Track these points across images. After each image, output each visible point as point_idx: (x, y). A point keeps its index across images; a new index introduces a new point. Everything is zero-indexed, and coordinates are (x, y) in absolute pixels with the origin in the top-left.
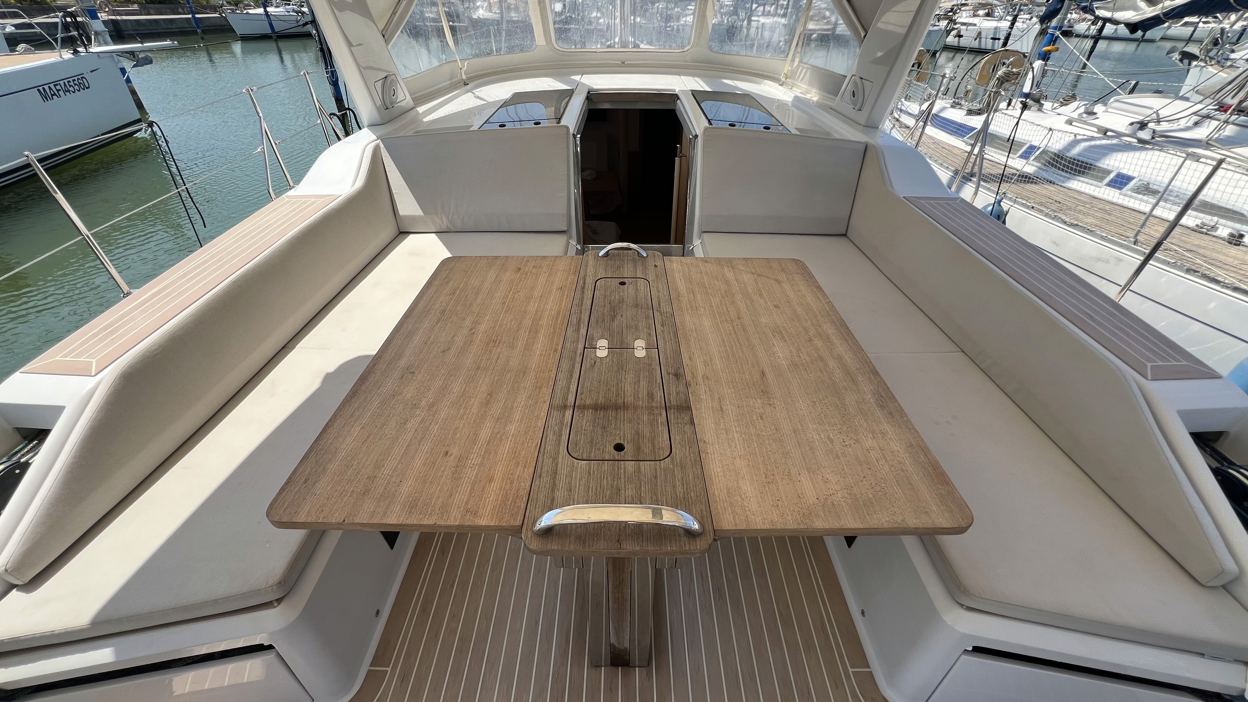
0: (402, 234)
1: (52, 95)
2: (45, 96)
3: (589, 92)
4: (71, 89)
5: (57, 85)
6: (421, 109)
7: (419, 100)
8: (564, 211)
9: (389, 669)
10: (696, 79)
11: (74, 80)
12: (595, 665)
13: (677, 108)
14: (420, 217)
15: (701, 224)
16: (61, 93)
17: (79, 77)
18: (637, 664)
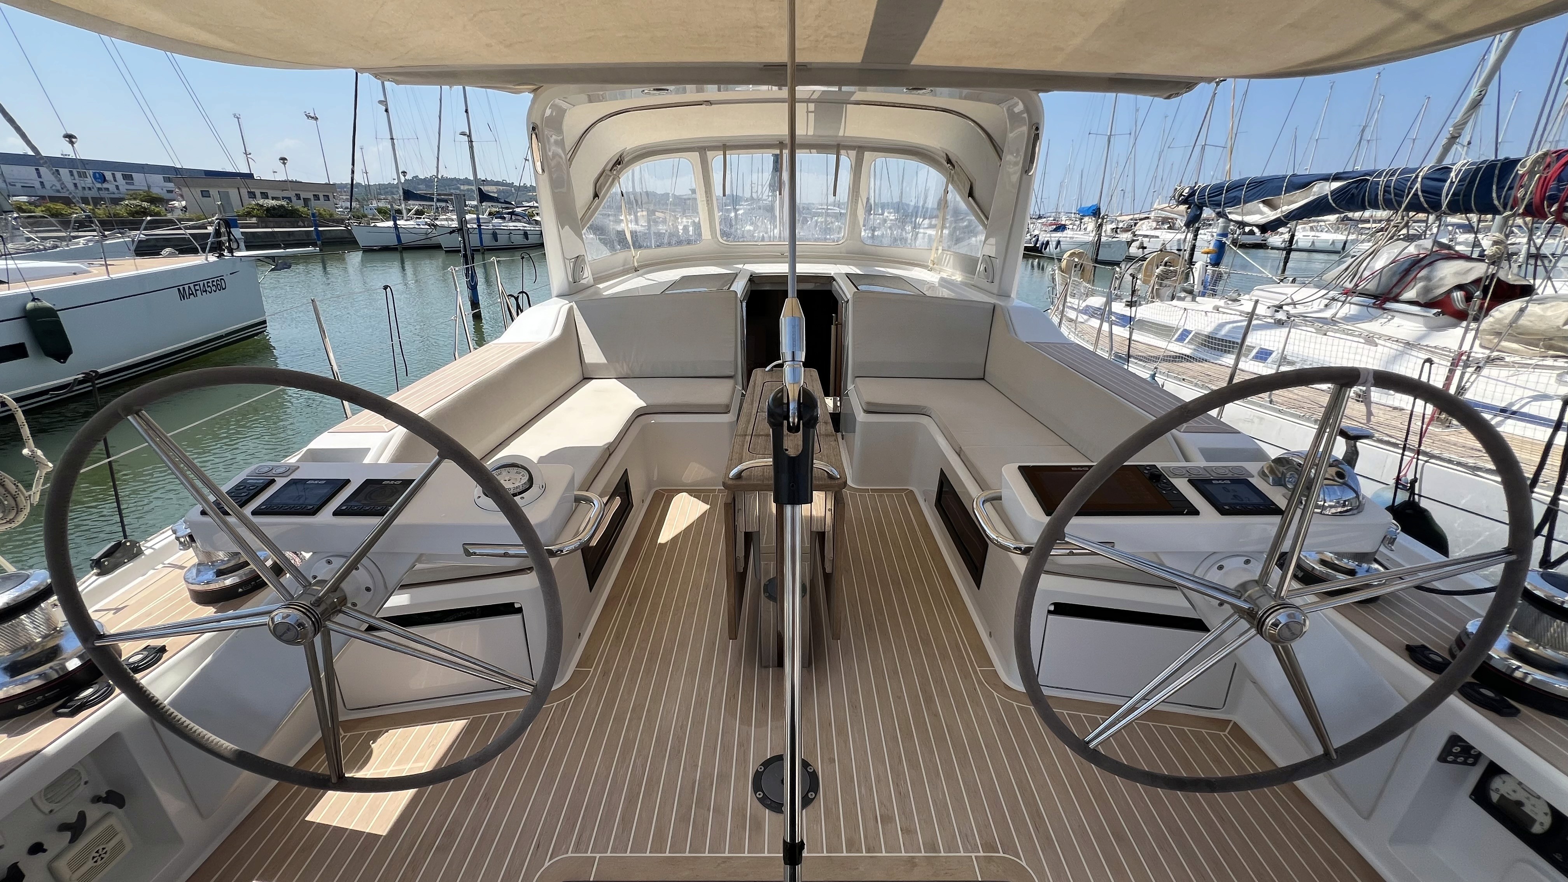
0: (586, 379)
1: (190, 294)
2: (183, 295)
3: (751, 276)
4: (209, 289)
5: (197, 285)
6: (601, 286)
7: (599, 279)
8: (732, 359)
9: (592, 670)
10: (851, 267)
11: (213, 281)
12: (764, 665)
13: (833, 289)
14: (604, 364)
15: (853, 371)
16: (199, 293)
17: (219, 279)
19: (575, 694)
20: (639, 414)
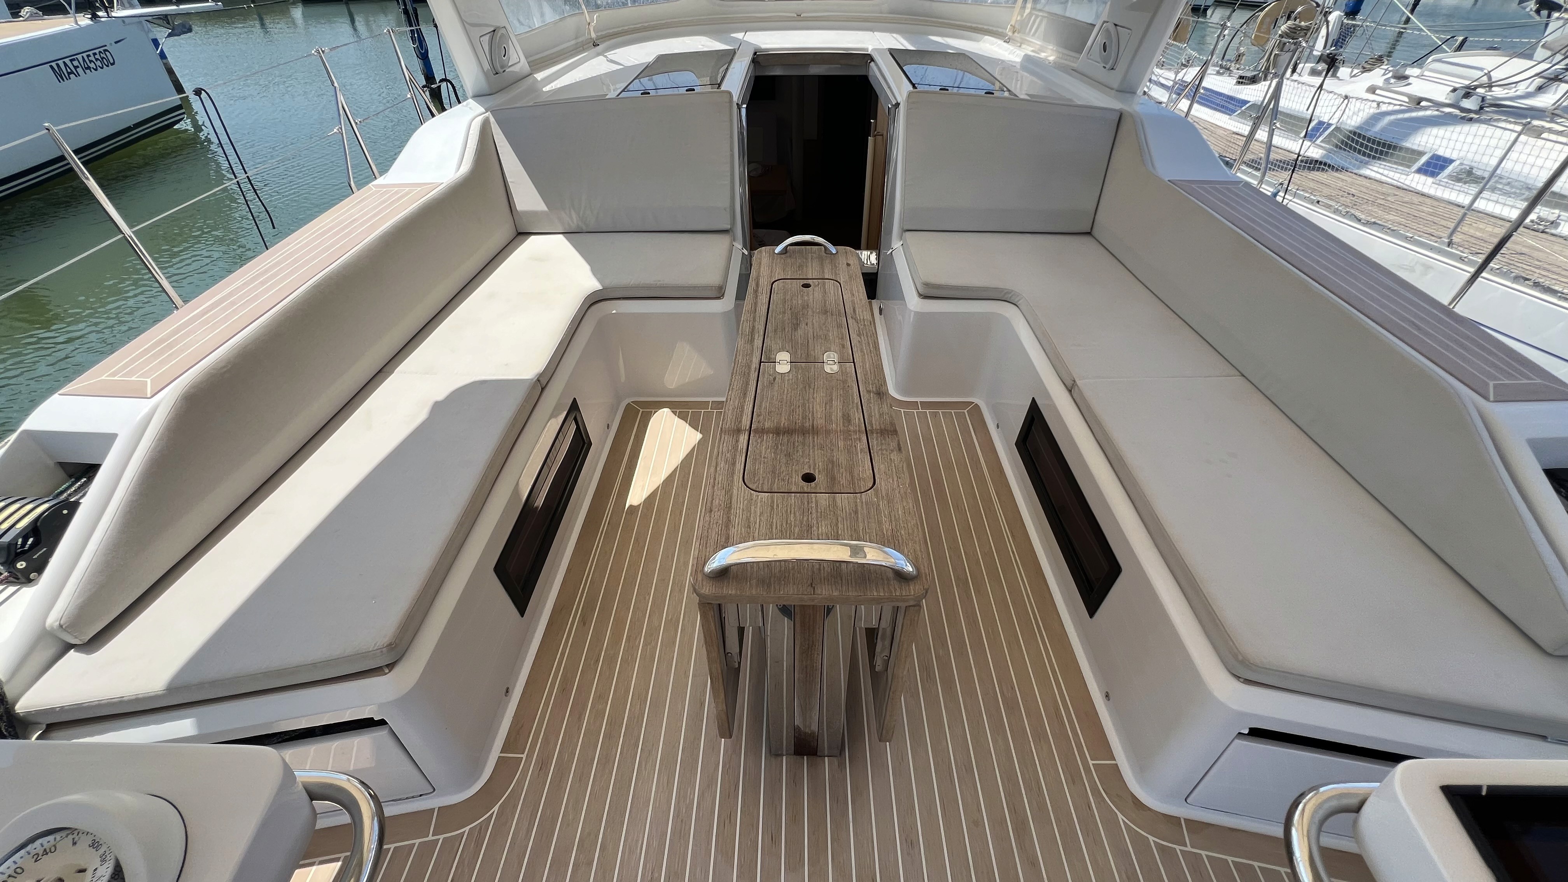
0: (522, 235)
1: (69, 74)
2: (60, 75)
3: (755, 53)
4: (92, 65)
5: (74, 60)
6: (539, 76)
7: (538, 64)
8: (727, 204)
9: (524, 756)
10: (895, 35)
11: (95, 54)
12: (775, 753)
13: (871, 74)
14: (543, 212)
15: (902, 220)
16: (80, 70)
17: (101, 50)
18: (826, 753)
19: (496, 808)
20: (593, 301)
